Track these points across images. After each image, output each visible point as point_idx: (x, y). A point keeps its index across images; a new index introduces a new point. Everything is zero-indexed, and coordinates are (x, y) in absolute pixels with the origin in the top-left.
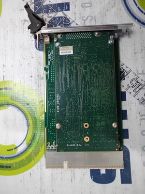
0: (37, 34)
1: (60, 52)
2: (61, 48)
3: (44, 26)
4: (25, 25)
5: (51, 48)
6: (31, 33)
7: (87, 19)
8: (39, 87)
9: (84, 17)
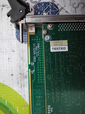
0: (20, 23)
1: (51, 48)
2: (52, 43)
3: (29, 14)
4: (3, 11)
5: (36, 41)
6: (11, 21)
7: (78, 6)
8: (23, 88)
9: (75, 3)
